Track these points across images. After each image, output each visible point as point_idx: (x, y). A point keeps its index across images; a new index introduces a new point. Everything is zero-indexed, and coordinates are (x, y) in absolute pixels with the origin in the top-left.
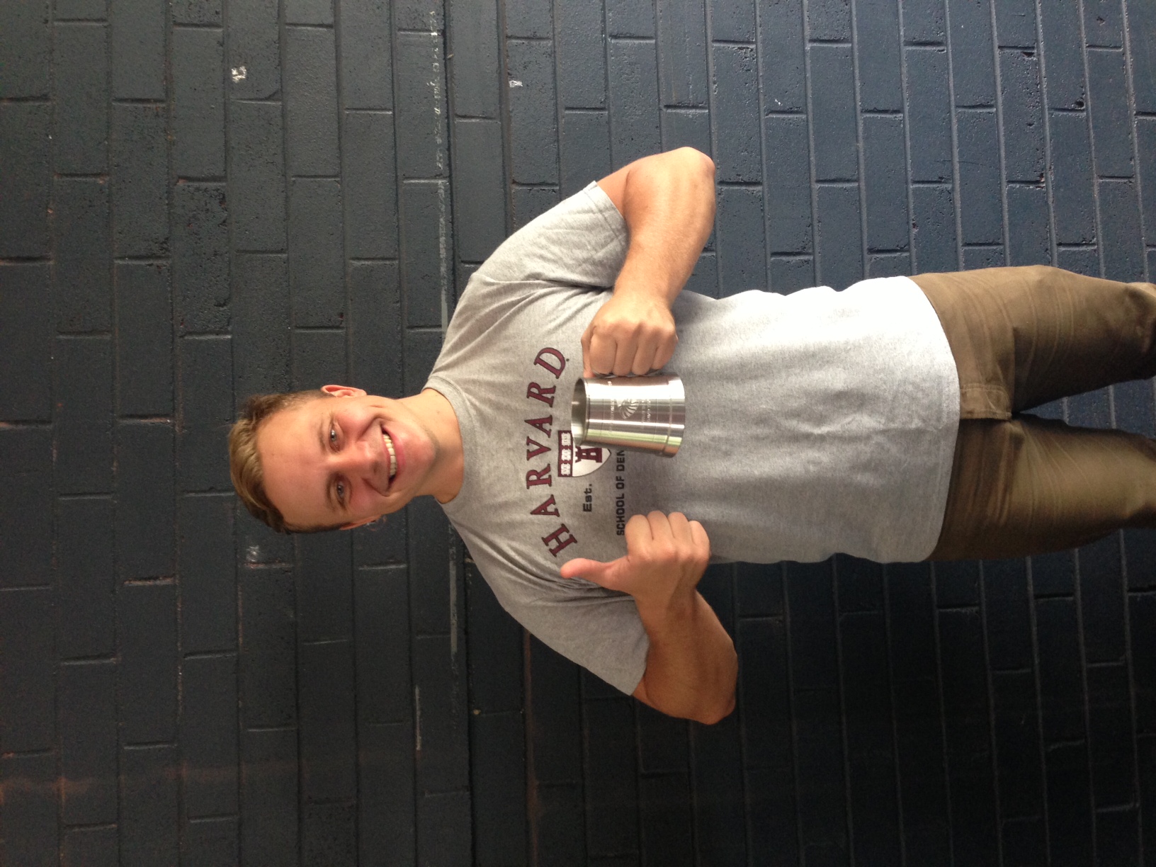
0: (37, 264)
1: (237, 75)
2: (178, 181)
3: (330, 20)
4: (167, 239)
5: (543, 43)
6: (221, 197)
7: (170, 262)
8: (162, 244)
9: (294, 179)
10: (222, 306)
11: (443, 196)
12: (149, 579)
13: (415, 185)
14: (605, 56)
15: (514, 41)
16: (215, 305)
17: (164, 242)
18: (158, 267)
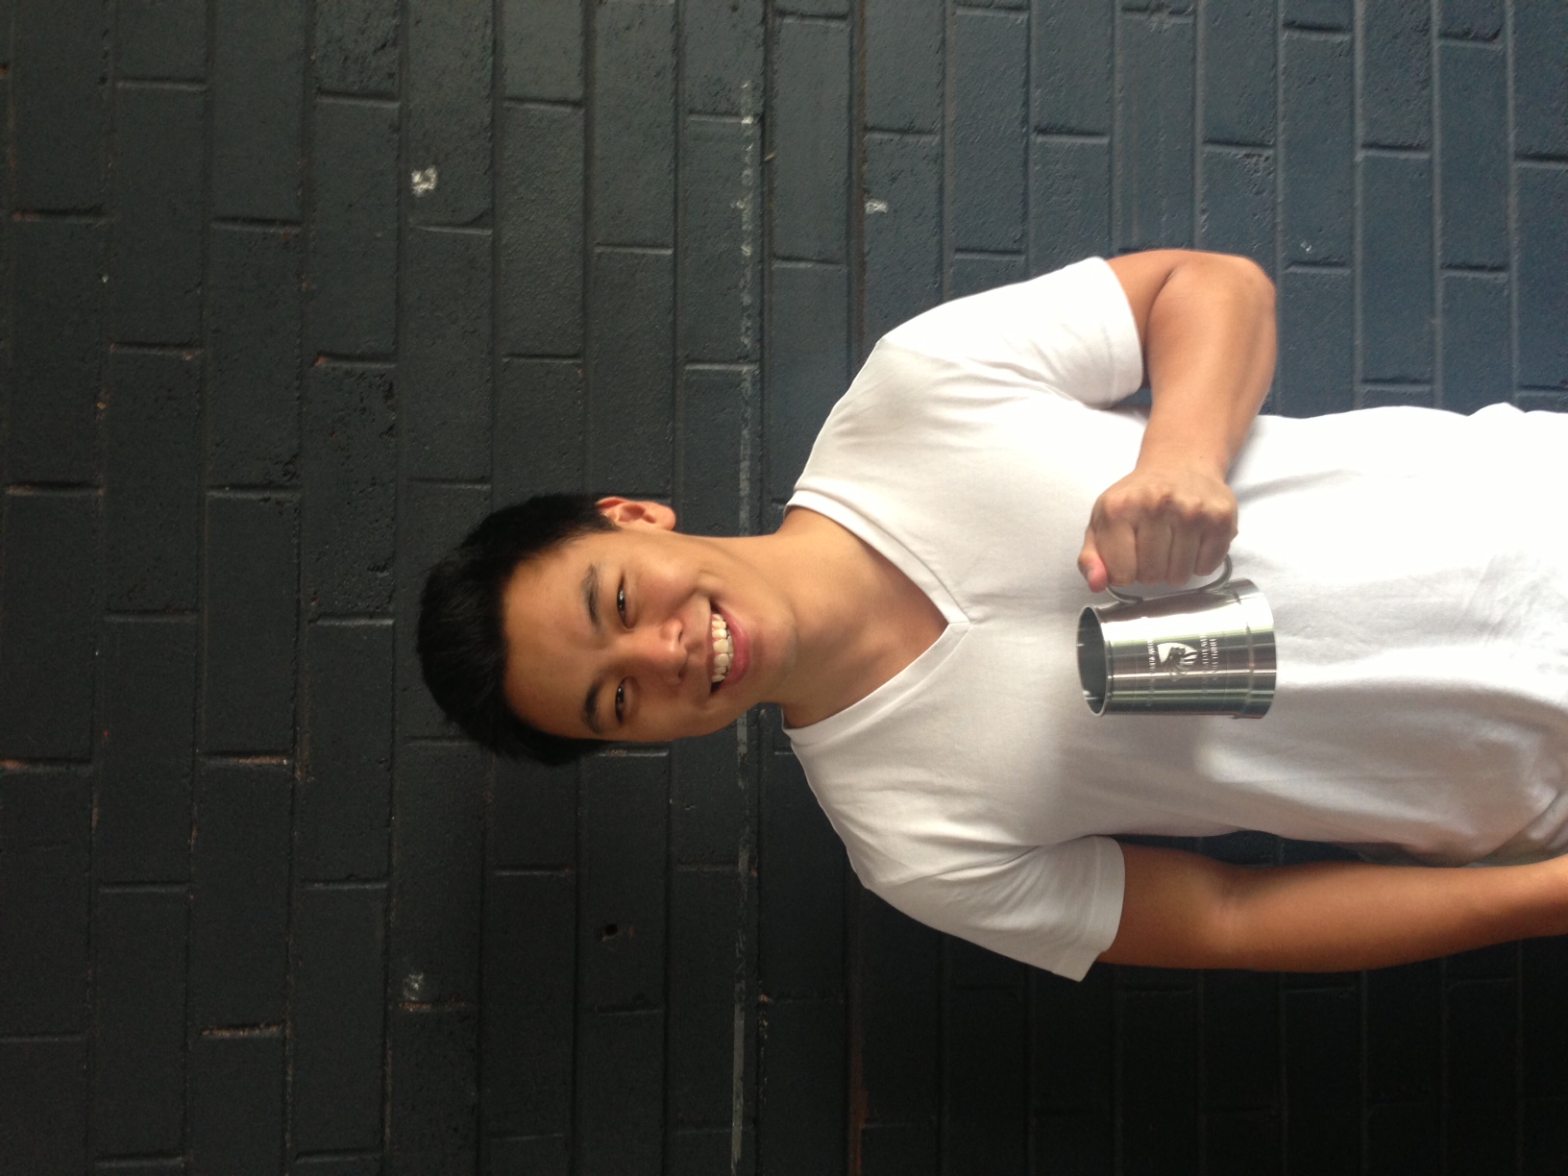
0: (77, 494)
1: (422, 183)
2: (316, 360)
3: (577, 94)
4: (295, 456)
5: (925, 139)
6: (387, 387)
7: (298, 496)
8: (286, 464)
9: (506, 360)
10: (381, 569)
11: (750, 392)
12: (243, 1026)
13: (704, 373)
14: (1026, 163)
15: (877, 136)
16: (369, 569)
17: (289, 462)
18: (278, 503)
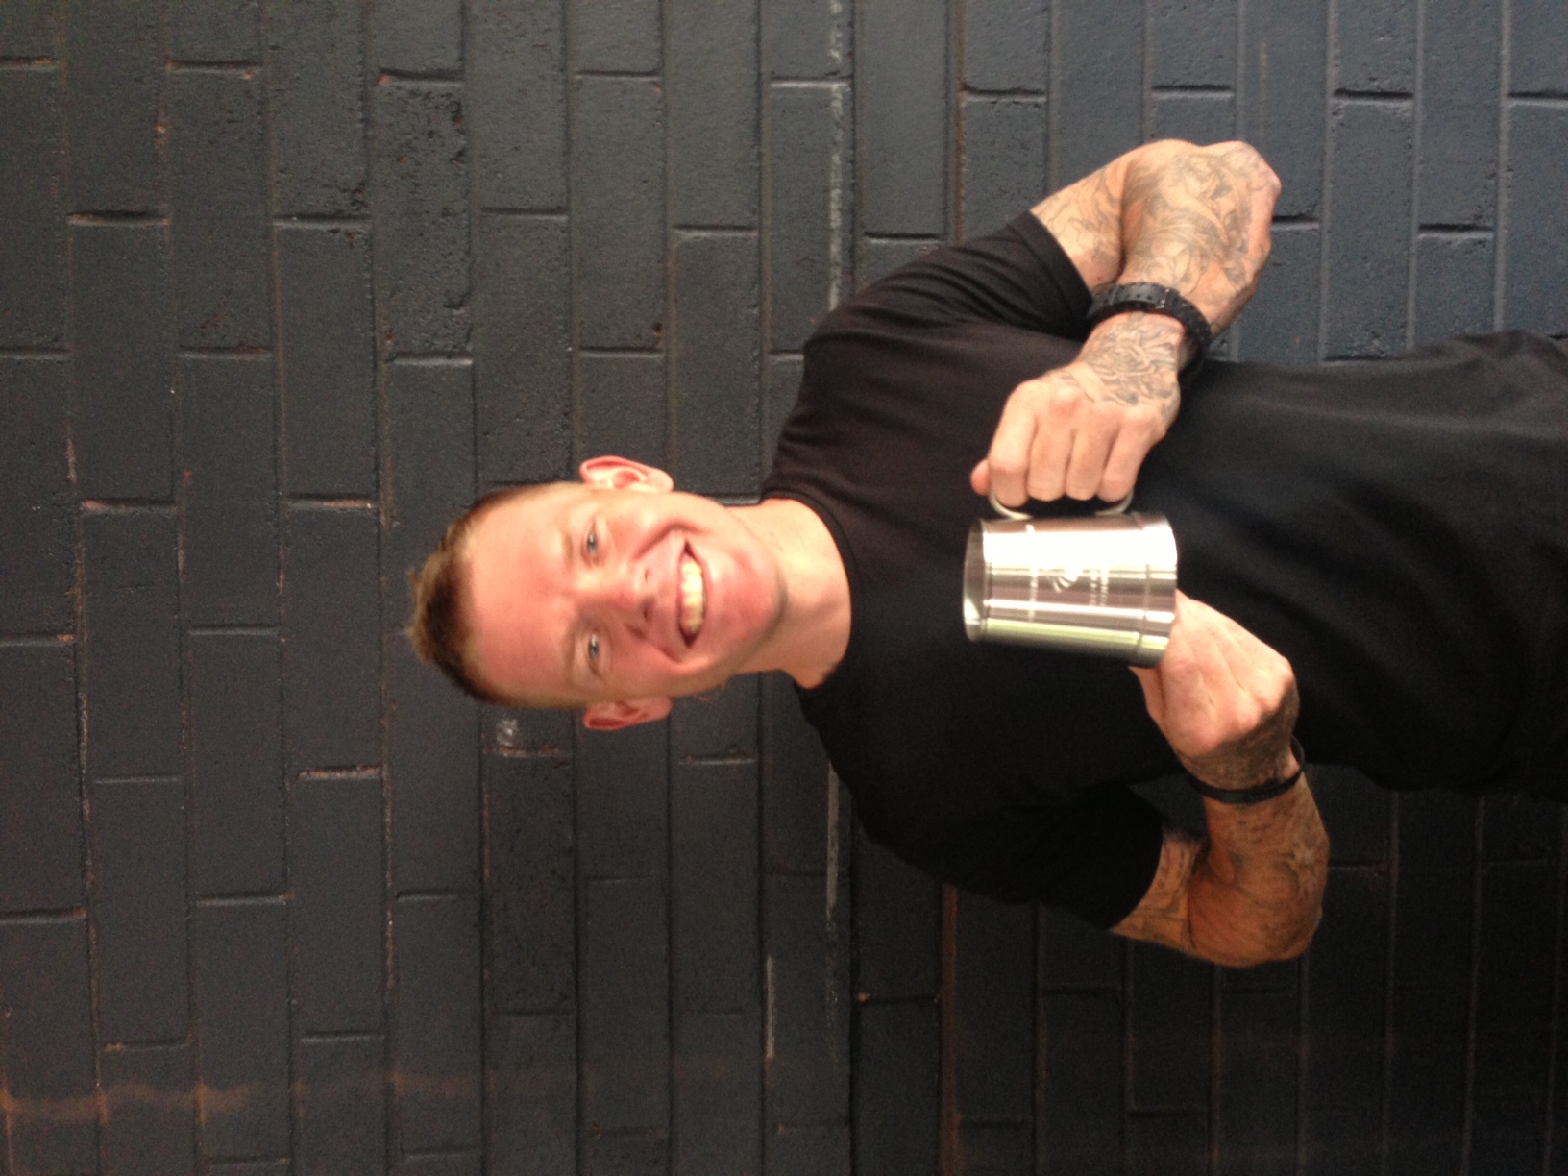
0: (142, 224)
2: (380, 78)
4: (362, 184)
6: (455, 109)
7: (368, 226)
8: (354, 192)
10: (457, 306)
11: (841, 113)
12: (340, 768)
13: (791, 91)
16: (445, 306)
17: (358, 191)
18: (348, 234)
